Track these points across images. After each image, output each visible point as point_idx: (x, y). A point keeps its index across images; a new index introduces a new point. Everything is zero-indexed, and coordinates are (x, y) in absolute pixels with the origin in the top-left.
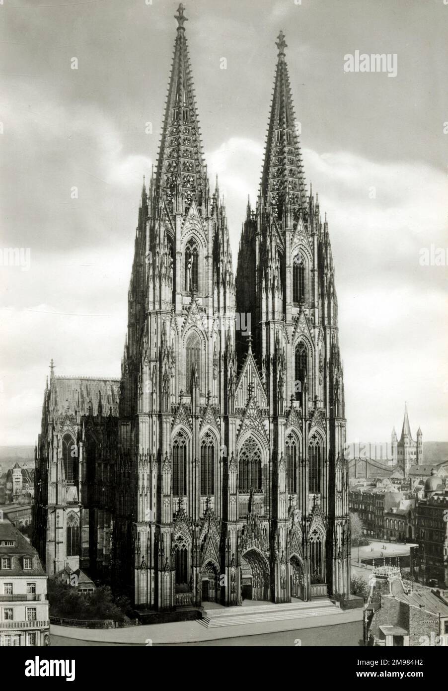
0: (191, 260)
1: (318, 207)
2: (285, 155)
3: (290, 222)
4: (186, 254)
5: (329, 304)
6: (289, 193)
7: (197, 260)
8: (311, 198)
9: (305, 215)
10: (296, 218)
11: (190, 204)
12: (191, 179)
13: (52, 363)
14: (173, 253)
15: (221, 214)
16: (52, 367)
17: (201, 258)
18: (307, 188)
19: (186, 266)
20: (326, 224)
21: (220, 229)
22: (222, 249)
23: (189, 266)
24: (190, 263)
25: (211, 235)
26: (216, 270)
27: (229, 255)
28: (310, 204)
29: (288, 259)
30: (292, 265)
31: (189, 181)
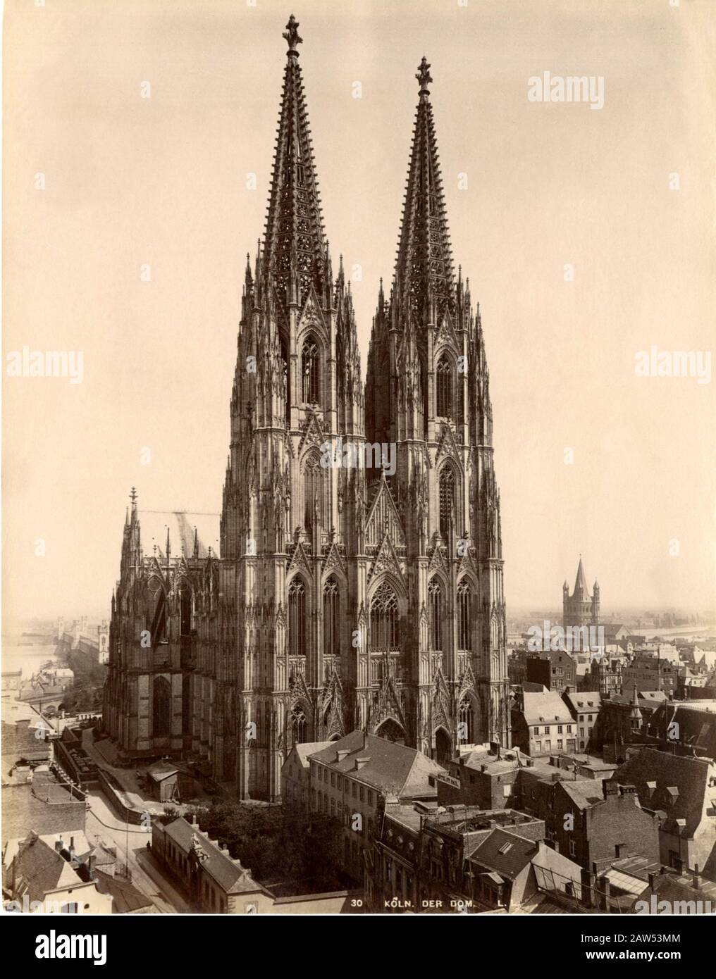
0: (310, 364)
1: (468, 296)
2: (428, 229)
3: (434, 316)
4: (303, 357)
5: (482, 418)
6: (431, 281)
7: (317, 364)
8: (460, 285)
9: (451, 307)
10: (441, 311)
11: (307, 294)
12: (309, 260)
13: (134, 492)
14: (285, 355)
15: (346, 306)
16: (134, 497)
17: (323, 361)
18: (455, 272)
19: (304, 372)
20: (478, 318)
21: (347, 326)
22: (347, 351)
23: (307, 372)
24: (308, 367)
25: (334, 332)
26: (341, 375)
27: (358, 359)
28: (458, 292)
29: (430, 363)
30: (435, 371)
31: (305, 263)
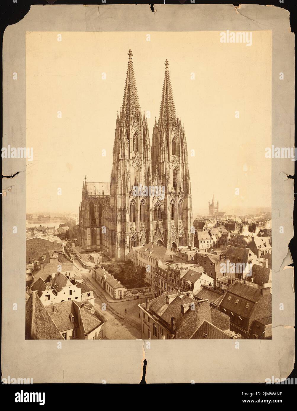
0: (135, 141)
1: (180, 122)
2: (169, 103)
3: (171, 127)
4: (134, 139)
5: (185, 155)
6: (170, 117)
7: (137, 141)
8: (178, 119)
9: (176, 124)
10: (173, 126)
11: (134, 121)
12: (135, 112)
13: (85, 177)
14: (128, 138)
15: (146, 124)
16: (85, 178)
17: (139, 140)
18: (177, 115)
19: (134, 143)
20: (183, 128)
21: (146, 130)
22: (146, 137)
23: (135, 143)
24: (135, 142)
25: (142, 132)
26: (144, 144)
27: (149, 139)
28: (178, 120)
29: (170, 140)
30: (171, 142)
31: (134, 113)
